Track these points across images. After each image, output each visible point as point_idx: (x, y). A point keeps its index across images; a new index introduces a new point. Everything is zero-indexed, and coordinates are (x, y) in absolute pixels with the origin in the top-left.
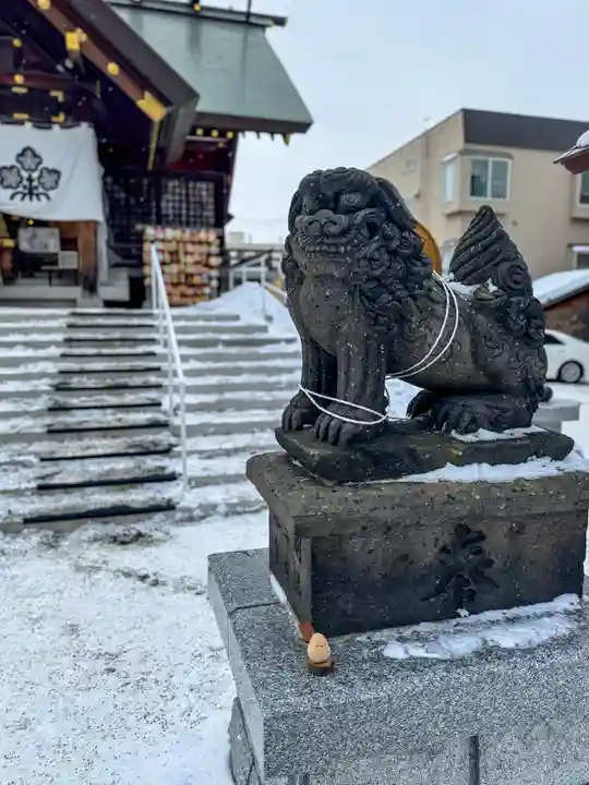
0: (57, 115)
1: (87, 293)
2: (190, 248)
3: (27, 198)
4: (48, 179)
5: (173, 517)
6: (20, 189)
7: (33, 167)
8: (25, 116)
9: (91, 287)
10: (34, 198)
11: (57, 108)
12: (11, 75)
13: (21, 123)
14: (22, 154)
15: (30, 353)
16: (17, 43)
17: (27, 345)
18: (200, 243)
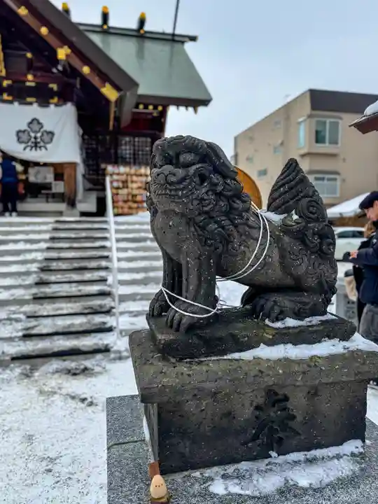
0: (53, 98)
1: (70, 208)
2: (135, 178)
3: (34, 149)
4: (46, 138)
5: (109, 356)
6: (29, 144)
7: (38, 129)
8: (33, 100)
9: (72, 203)
10: (38, 149)
11: (52, 94)
12: (25, 75)
13: (31, 104)
14: (31, 123)
15: (28, 246)
16: (29, 55)
17: (27, 241)
18: (141, 175)
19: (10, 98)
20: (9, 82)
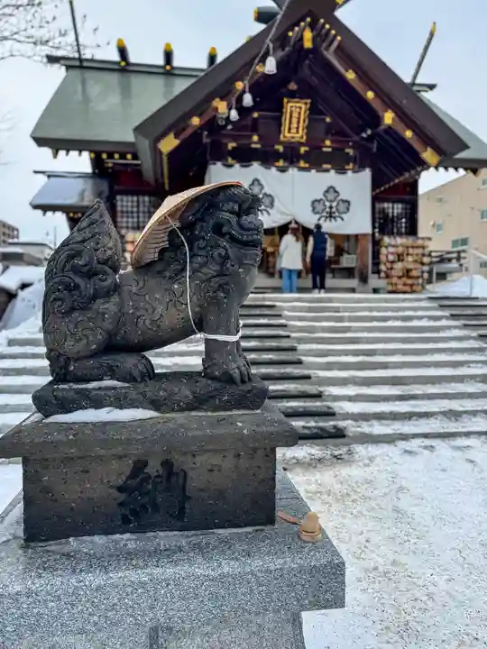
0: (348, 164)
1: (361, 284)
2: (411, 251)
3: (328, 220)
4: (342, 207)
6: (324, 214)
7: (333, 199)
8: (329, 166)
9: (364, 280)
10: (333, 220)
11: (348, 159)
12: (323, 140)
13: (327, 171)
14: (327, 191)
16: (328, 120)
18: (417, 247)
19: (307, 165)
20: (307, 149)
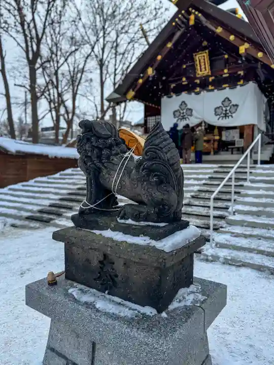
0: (240, 81)
4: (233, 109)
7: (227, 105)
8: (227, 85)
10: (227, 118)
12: (223, 70)
13: (225, 88)
14: (224, 101)
16: (226, 56)
19: (213, 88)
20: (213, 78)
